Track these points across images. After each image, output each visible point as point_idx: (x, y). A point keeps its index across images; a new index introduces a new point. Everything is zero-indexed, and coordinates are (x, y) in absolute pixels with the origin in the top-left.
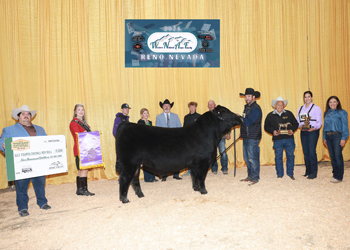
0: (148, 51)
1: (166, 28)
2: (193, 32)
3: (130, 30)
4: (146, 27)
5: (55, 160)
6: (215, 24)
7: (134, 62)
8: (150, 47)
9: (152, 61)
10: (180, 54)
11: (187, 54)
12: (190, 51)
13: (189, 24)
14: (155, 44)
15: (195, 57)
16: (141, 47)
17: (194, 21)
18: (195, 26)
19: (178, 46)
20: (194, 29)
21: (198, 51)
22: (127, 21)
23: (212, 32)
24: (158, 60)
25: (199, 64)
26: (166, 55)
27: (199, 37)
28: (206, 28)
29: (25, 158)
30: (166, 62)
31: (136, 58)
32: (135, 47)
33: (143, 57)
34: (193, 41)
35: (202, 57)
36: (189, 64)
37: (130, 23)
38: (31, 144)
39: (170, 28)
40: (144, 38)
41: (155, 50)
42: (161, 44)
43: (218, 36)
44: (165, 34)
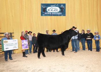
0: (47, 12)
1: (52, 6)
2: (59, 7)
3: (42, 6)
4: (46, 6)
5: (15, 46)
6: (64, 5)
7: (43, 15)
8: (47, 11)
9: (48, 14)
10: (55, 13)
11: (57, 13)
12: (58, 12)
13: (58, 5)
14: (49, 10)
15: (59, 13)
16: (45, 11)
17: (59, 4)
18: (59, 5)
19: (55, 10)
20: (59, 6)
21: (60, 12)
22: (41, 4)
23: (64, 7)
24: (50, 14)
25: (60, 15)
26: (52, 13)
27: (60, 8)
28: (62, 6)
29: (7, 45)
30: (51, 15)
31: (44, 14)
32: (43, 11)
33: (45, 13)
34: (58, 9)
35: (61, 13)
36: (58, 15)
37: (42, 4)
38: (8, 42)
39: (53, 6)
40: (46, 8)
41: (49, 12)
42: (50, 10)
43: (65, 8)
44: (51, 7)
